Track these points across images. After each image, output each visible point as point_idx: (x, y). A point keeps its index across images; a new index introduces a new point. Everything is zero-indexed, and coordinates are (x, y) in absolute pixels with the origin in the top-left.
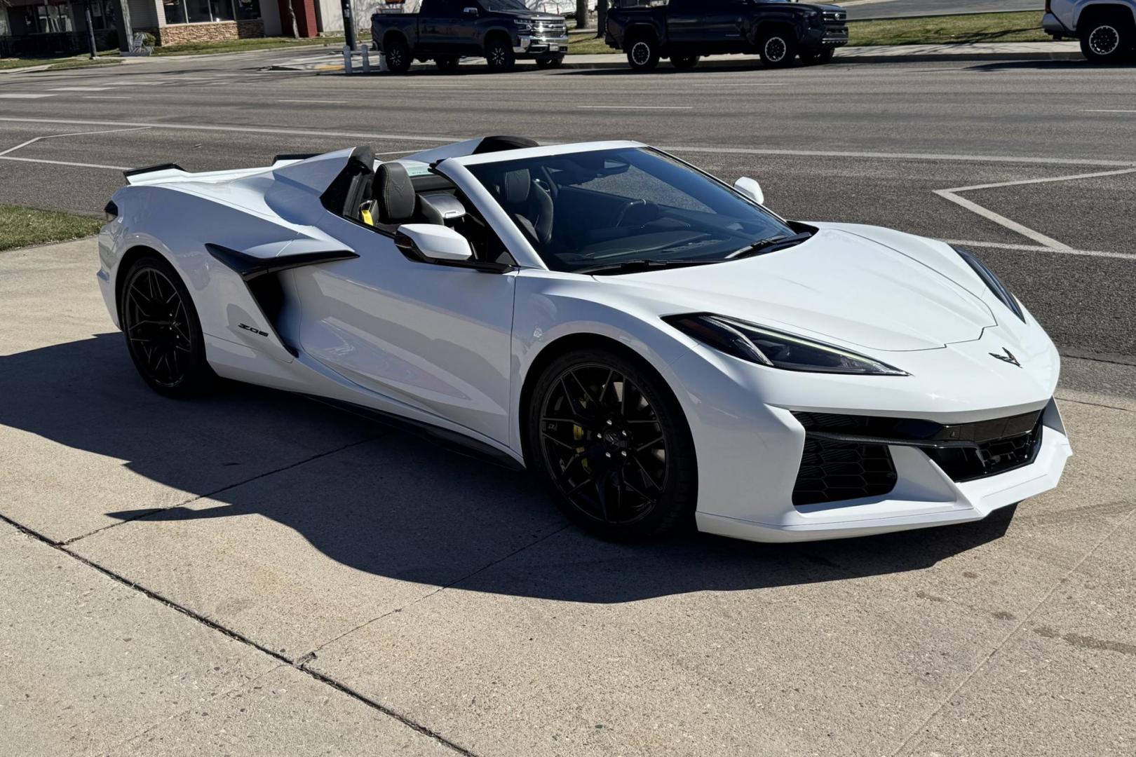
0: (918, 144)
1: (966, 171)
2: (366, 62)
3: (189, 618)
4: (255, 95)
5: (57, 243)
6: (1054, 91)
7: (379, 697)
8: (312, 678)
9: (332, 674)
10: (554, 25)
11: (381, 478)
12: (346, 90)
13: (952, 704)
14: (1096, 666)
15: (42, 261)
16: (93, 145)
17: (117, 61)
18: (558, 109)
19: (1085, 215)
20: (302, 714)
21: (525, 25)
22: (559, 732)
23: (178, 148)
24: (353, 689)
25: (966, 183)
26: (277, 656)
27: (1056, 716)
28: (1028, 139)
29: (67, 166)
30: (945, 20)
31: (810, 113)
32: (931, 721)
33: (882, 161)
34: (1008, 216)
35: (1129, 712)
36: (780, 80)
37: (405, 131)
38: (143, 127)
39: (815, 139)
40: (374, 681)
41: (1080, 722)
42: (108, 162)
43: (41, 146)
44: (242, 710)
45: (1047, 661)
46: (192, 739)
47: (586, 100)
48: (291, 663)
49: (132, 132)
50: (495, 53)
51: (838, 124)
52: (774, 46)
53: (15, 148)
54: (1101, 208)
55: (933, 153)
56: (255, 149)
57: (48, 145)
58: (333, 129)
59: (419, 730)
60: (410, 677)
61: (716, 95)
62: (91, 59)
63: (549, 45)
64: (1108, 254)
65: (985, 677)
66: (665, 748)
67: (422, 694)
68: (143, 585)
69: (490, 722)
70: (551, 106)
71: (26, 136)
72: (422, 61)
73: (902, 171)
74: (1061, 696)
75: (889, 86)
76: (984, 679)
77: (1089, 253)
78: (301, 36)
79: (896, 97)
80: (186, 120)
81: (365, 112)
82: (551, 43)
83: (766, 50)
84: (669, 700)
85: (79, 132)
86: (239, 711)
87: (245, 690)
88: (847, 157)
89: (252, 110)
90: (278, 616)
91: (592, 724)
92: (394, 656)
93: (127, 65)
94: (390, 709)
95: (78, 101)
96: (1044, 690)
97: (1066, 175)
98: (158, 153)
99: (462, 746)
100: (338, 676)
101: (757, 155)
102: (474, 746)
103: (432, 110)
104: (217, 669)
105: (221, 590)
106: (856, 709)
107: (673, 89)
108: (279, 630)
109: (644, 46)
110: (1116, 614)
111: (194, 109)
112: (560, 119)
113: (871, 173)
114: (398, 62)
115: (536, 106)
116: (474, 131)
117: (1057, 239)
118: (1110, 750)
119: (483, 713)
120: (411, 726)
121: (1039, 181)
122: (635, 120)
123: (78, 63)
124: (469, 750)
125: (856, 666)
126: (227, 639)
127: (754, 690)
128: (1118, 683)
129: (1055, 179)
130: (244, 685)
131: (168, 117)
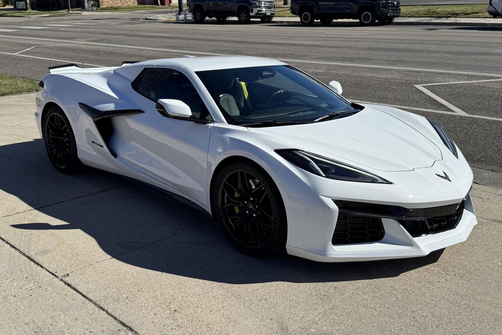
0: (415, 63)
1: (432, 77)
2: (185, 18)
3: (23, 256)
4: (133, 31)
5: (27, 94)
6: (486, 41)
7: (88, 294)
8: (64, 284)
9: (72, 283)
10: (269, 4)
11: (127, 202)
12: (173, 30)
13: (329, 309)
14: (400, 297)
15: (18, 101)
16: (57, 51)
17: (79, 13)
18: (262, 42)
19: (478, 98)
20: (54, 299)
21: (256, 3)
22: (158, 312)
23: (92, 53)
24: (79, 290)
25: (429, 82)
26: (53, 274)
27: (372, 317)
28: (465, 63)
29: (43, 59)
30: (448, 7)
31: (372, 47)
32: (317, 316)
33: (396, 71)
34: (443, 98)
35: (405, 318)
36: (365, 32)
37: (192, 49)
38: (81, 43)
39: (370, 59)
40: (89, 287)
41: (382, 320)
42: (61, 59)
43: (35, 50)
44: (30, 296)
45: (379, 294)
46: (6, 306)
47: (276, 38)
48: (58, 277)
49: (75, 46)
50: (242, 15)
51: (382, 53)
52: (366, 16)
53: (24, 51)
54: (486, 96)
55: (420, 68)
56: (125, 55)
57: (38, 50)
58: (161, 47)
59: (100, 308)
60: (104, 286)
61: (334, 38)
62: (68, 12)
63: (266, 12)
64: (482, 117)
65: (349, 299)
66: (199, 321)
67: (106, 294)
68: (9, 242)
69: (131, 307)
70: (259, 40)
71: (30, 45)
72: (210, 18)
73: (403, 76)
74: (378, 309)
75: (413, 36)
76: (348, 299)
77: (473, 116)
78: (161, 4)
79: (413, 41)
80: (100, 41)
81: (178, 40)
82: (267, 12)
83: (362, 18)
84: (209, 301)
85: (53, 45)
86: (29, 296)
87: (34, 287)
88: (381, 68)
89: (129, 38)
90: (59, 258)
91: (173, 310)
92: (101, 277)
93: (84, 15)
94: (91, 299)
95: (56, 31)
96: (372, 306)
97: (476, 80)
98: (83, 55)
99: (115, 316)
100: (74, 284)
101: (341, 66)
102: (120, 316)
103: (207, 40)
104: (26, 278)
105: (40, 245)
106: (287, 309)
107: (316, 34)
108: (58, 264)
109: (308, 14)
110: (418, 275)
111: (105, 36)
112: (261, 46)
113: (389, 76)
114: (199, 18)
115: (252, 40)
116: (222, 50)
117: (461, 109)
118: (390, 333)
119: (129, 303)
120: (97, 306)
121: (463, 82)
122: (293, 48)
123: (62, 13)
124: (117, 317)
125: (295, 291)
126: (35, 266)
127: (247, 299)
128: (406, 305)
129: (470, 82)
130: (35, 285)
131: (93, 39)
